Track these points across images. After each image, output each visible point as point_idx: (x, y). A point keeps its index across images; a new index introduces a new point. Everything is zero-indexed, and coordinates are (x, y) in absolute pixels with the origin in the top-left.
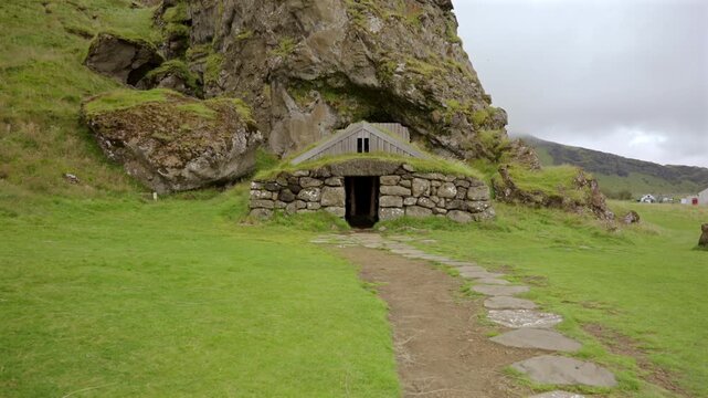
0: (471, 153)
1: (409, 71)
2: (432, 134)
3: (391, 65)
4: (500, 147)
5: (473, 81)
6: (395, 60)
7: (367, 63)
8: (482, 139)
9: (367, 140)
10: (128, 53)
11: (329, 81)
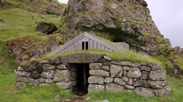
0: (155, 53)
1: (128, 21)
2: (138, 46)
3: (120, 19)
4: (168, 50)
5: (156, 29)
6: (122, 18)
7: (111, 19)
8: (160, 47)
9: (87, 43)
10: (47, 27)
11: (97, 27)
